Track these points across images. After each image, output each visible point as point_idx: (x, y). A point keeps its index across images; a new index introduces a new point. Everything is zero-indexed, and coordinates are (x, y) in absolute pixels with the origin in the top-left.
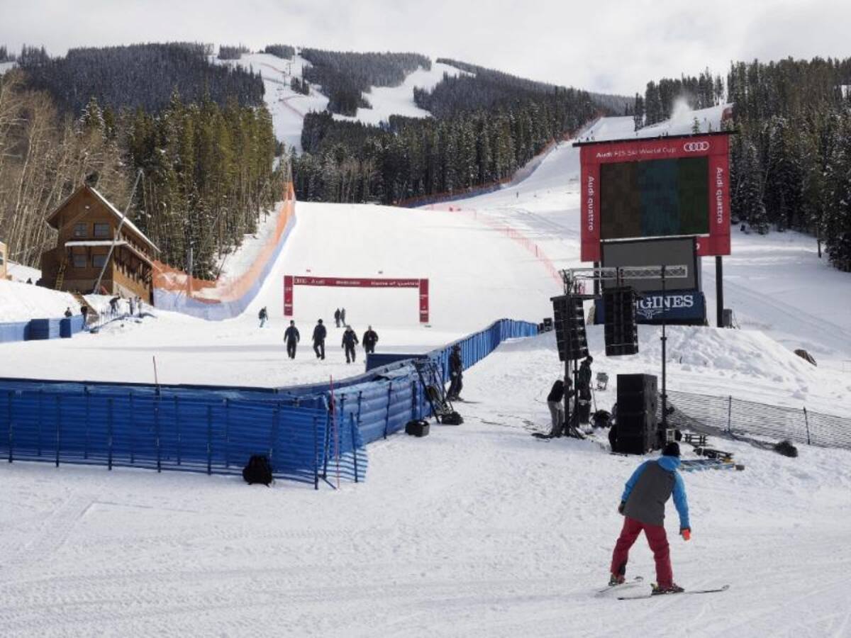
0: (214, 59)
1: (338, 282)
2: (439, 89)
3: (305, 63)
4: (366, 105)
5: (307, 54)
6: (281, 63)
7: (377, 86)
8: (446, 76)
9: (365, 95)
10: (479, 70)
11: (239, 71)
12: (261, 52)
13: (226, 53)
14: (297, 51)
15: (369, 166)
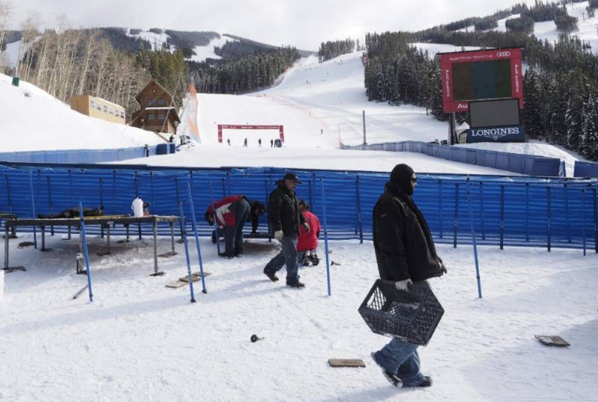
0: (128, 34)
1: (243, 127)
2: (224, 47)
3: (167, 36)
4: (195, 54)
5: (168, 32)
6: (158, 36)
7: (198, 45)
8: (227, 42)
9: (194, 50)
10: (241, 39)
11: (140, 40)
12: (148, 31)
13: (133, 32)
14: (163, 31)
15: (215, 78)
